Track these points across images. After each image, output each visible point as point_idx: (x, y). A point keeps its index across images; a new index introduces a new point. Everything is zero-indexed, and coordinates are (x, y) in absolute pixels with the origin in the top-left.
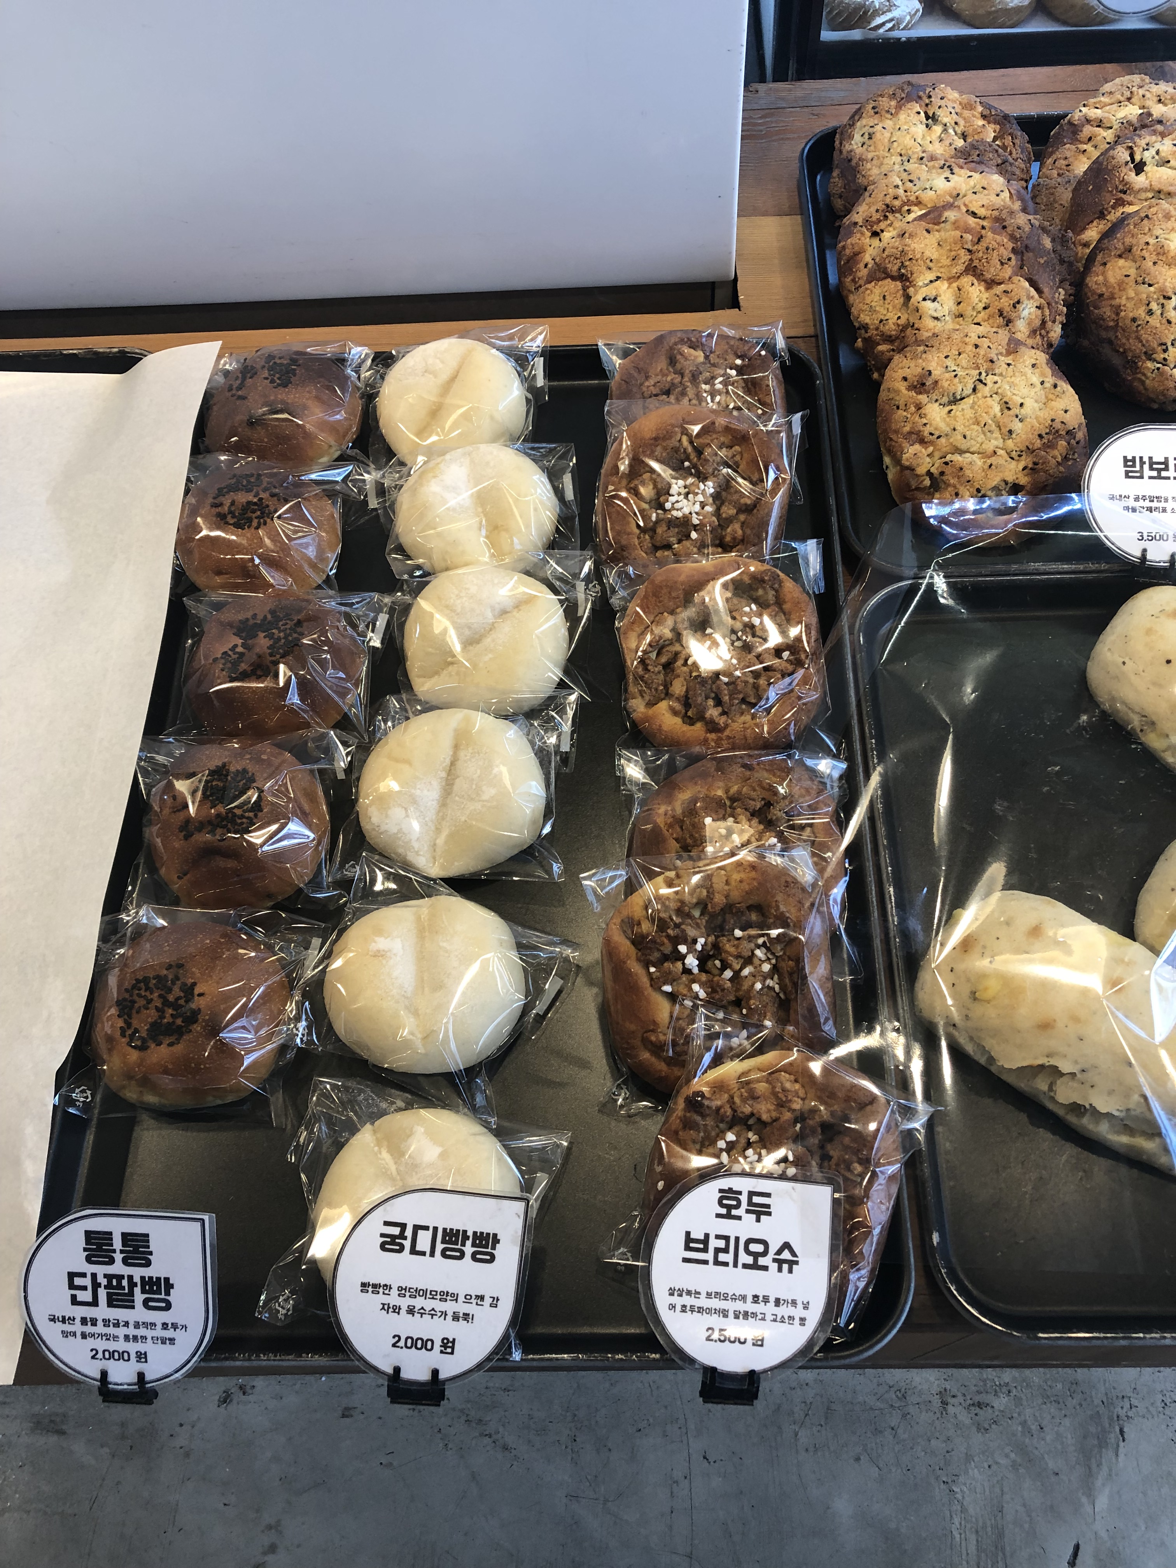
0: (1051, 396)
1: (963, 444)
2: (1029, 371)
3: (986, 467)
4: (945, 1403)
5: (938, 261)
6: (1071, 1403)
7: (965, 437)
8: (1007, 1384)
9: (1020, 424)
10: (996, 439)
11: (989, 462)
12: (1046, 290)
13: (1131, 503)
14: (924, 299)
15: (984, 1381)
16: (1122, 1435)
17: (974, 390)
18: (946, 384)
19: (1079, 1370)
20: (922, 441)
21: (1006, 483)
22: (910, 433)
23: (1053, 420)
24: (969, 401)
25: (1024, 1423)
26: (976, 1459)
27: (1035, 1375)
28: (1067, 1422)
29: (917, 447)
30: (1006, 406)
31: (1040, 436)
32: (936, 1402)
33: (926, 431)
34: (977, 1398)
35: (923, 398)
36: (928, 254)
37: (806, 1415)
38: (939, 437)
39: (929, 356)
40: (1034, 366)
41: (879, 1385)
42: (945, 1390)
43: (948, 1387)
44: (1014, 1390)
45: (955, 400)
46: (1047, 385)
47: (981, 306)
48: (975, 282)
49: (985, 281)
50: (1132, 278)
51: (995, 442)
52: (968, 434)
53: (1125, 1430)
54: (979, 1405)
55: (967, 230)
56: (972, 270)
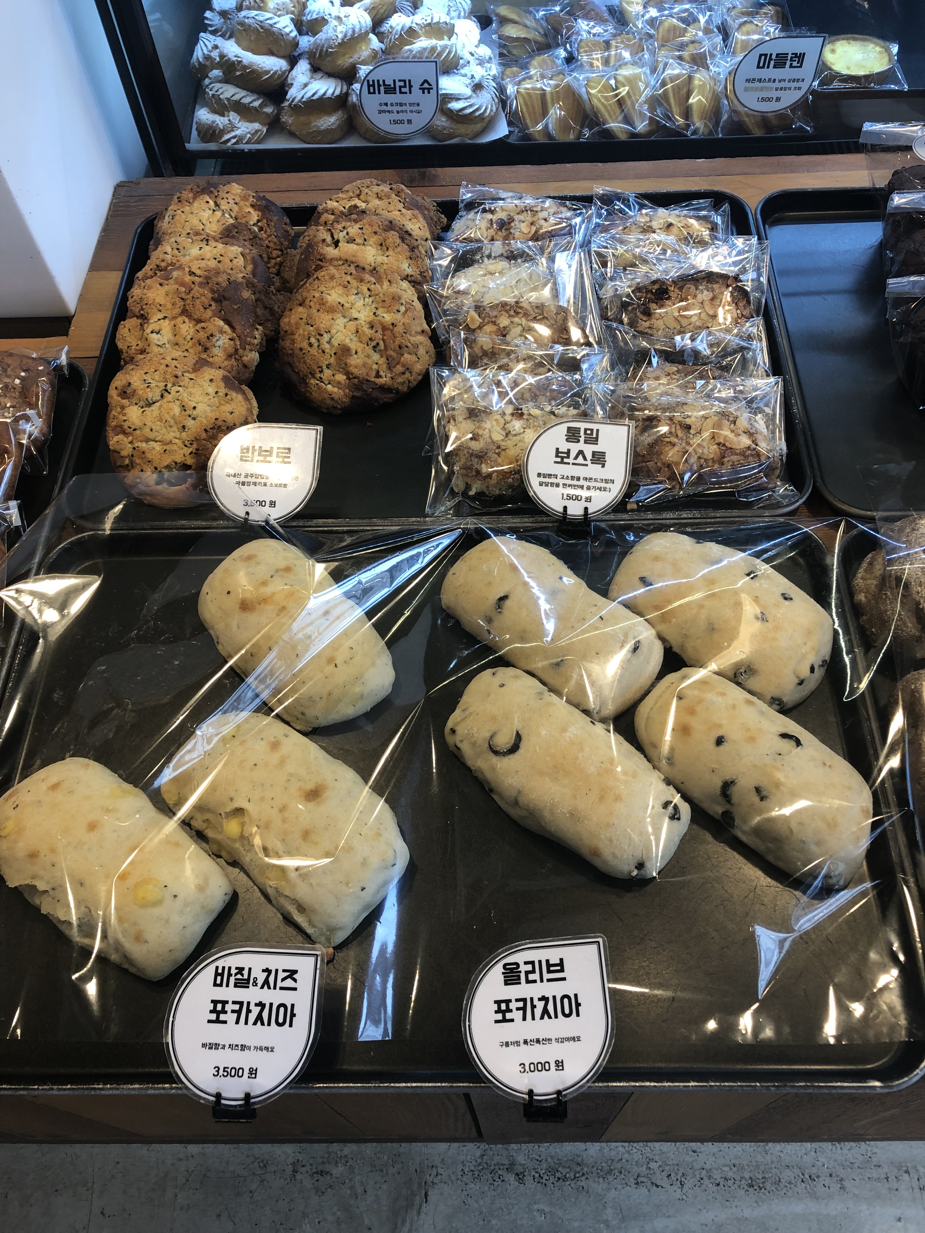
0: (223, 402)
1: (151, 435)
2: (206, 384)
3: (162, 451)
4: (295, 1171)
5: (165, 305)
6: (391, 1170)
7: (151, 430)
8: (346, 1156)
9: (192, 422)
10: (174, 432)
11: (165, 447)
12: (238, 327)
13: (242, 479)
14: (152, 332)
15: (329, 1153)
16: (426, 1198)
17: (162, 396)
18: (141, 392)
19: (403, 1145)
20: (124, 433)
21: (176, 463)
22: (116, 427)
23: (216, 419)
24: (157, 404)
25: (352, 1188)
26: (310, 1216)
27: (369, 1149)
28: (385, 1187)
29: (121, 436)
30: (183, 408)
31: (205, 430)
32: (289, 1170)
33: (126, 425)
34: (320, 1168)
35: (125, 402)
36: (157, 300)
37: (188, 1180)
38: (135, 430)
39: (133, 373)
40: (211, 380)
41: (248, 1156)
42: (298, 1161)
43: (301, 1159)
44: (350, 1161)
45: (149, 405)
46: (220, 394)
47: (189, 338)
48: (187, 320)
49: (195, 320)
50: (304, 320)
51: (172, 434)
52: (154, 427)
53: (429, 1193)
54: (322, 1173)
55: (182, 284)
56: (185, 312)
